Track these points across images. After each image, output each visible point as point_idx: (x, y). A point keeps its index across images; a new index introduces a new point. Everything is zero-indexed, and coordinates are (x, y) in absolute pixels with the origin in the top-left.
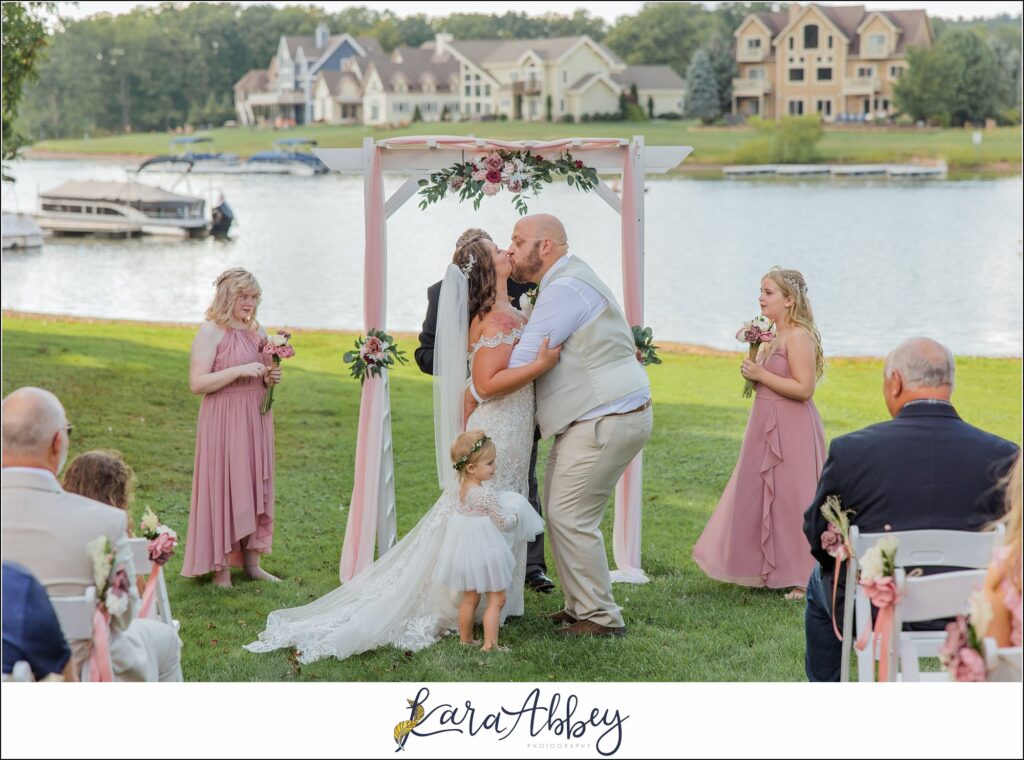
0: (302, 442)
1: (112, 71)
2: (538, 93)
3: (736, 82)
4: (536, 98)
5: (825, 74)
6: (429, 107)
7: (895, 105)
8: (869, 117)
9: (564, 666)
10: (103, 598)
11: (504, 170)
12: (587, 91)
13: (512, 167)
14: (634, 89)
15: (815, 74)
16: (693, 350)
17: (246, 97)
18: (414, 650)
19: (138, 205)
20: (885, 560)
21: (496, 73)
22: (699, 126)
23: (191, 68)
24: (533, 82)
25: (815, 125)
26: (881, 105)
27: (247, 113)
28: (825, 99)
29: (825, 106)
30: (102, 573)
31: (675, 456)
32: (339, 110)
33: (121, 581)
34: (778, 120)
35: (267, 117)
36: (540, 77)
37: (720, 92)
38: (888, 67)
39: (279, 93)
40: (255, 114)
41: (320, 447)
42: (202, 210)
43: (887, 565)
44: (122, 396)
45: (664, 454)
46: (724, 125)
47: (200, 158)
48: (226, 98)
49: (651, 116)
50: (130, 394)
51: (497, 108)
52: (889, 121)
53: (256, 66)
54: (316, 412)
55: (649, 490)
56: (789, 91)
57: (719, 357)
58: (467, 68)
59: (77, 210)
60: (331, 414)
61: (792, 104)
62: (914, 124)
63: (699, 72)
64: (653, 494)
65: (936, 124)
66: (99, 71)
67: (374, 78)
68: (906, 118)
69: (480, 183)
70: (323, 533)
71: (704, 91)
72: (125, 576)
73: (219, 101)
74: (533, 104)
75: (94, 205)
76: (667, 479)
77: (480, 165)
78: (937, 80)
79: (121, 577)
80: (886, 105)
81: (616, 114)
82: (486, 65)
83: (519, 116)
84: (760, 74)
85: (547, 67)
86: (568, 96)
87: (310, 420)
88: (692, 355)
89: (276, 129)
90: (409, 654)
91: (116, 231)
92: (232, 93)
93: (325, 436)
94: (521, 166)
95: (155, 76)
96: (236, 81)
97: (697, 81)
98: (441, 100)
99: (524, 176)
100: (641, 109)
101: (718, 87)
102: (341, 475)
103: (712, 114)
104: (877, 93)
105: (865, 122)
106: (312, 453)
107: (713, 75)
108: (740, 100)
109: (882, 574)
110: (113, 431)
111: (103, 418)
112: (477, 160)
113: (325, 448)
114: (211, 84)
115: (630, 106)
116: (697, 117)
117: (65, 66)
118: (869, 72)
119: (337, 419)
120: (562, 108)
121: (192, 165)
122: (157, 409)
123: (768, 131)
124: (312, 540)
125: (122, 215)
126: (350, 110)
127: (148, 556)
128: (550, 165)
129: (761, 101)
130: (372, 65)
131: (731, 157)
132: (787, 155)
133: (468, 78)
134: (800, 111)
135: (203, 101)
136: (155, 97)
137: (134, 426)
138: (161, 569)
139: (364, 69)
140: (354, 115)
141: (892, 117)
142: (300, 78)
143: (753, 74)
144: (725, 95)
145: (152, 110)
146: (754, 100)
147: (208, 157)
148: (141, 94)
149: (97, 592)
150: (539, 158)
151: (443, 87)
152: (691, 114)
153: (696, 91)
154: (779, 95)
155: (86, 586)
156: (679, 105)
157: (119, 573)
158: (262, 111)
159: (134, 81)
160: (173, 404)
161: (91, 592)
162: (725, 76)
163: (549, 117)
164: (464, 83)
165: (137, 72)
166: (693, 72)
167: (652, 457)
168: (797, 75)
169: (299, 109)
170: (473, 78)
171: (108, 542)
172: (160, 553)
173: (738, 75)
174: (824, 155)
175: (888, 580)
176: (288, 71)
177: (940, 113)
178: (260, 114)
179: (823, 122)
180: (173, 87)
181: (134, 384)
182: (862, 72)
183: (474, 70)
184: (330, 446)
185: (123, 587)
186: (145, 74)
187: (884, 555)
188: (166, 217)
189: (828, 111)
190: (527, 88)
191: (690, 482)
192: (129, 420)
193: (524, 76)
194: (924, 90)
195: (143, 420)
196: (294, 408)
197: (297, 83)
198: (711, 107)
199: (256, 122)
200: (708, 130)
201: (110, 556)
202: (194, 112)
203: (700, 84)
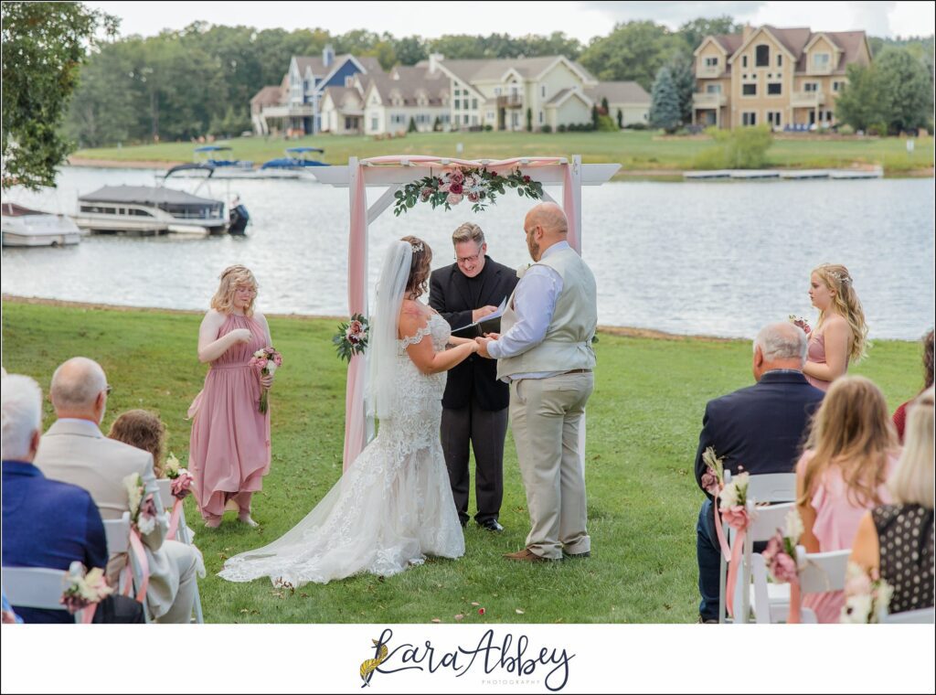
0: (303, 412)
1: (142, 88)
2: (520, 107)
3: (695, 96)
4: (518, 111)
5: (774, 89)
6: (423, 119)
7: (837, 117)
8: (814, 127)
9: (507, 587)
10: (136, 521)
11: (466, 184)
12: (563, 105)
13: (471, 181)
14: (605, 103)
15: (766, 89)
16: (648, 334)
17: (261, 111)
18: (387, 575)
19: (165, 207)
20: (738, 493)
21: (481, 88)
22: (662, 136)
23: (212, 85)
24: (515, 96)
25: (764, 135)
26: (825, 116)
27: (261, 124)
28: (775, 111)
29: (774, 118)
30: (135, 500)
31: (619, 423)
32: (343, 121)
33: (150, 508)
34: (733, 130)
35: (279, 128)
36: (521, 92)
37: (681, 105)
38: (832, 81)
39: (291, 107)
40: (269, 126)
41: (318, 416)
42: (221, 211)
43: (740, 496)
44: (151, 373)
45: (610, 422)
46: (685, 135)
47: (219, 164)
48: (243, 111)
49: (620, 126)
50: (158, 371)
51: (483, 120)
52: (832, 131)
53: (270, 83)
54: (317, 387)
55: (593, 451)
56: (743, 104)
57: (669, 340)
58: (456, 84)
59: (112, 211)
60: (329, 388)
61: (745, 115)
62: (855, 132)
63: (662, 87)
64: (596, 455)
65: (875, 133)
66: (131, 88)
67: (374, 93)
68: (848, 128)
69: (445, 194)
70: (318, 486)
71: (667, 104)
72: (153, 504)
73: (238, 114)
74: (515, 117)
75: (127, 207)
76: (610, 442)
77: (445, 180)
78: (875, 94)
79: (150, 504)
80: (829, 117)
81: (589, 125)
82: (473, 82)
83: (502, 127)
84: (716, 89)
85: (528, 83)
86: (546, 109)
87: (311, 393)
88: (646, 338)
89: (287, 138)
90: (382, 578)
91: (146, 230)
92: (249, 106)
93: (323, 406)
94: (479, 180)
95: (181, 91)
96: (252, 96)
97: (661, 95)
98: (434, 113)
99: (481, 189)
100: (611, 120)
101: (680, 101)
102: (335, 439)
103: (674, 125)
104: (821, 106)
105: (810, 131)
106: (312, 420)
107: (675, 89)
108: (699, 112)
109: (736, 504)
110: (144, 401)
111: (135, 391)
112: (442, 175)
113: (323, 417)
114: (229, 99)
115: (600, 117)
116: (661, 127)
117: (101, 83)
118: (815, 87)
119: (334, 393)
120: (541, 120)
121: (212, 171)
122: (180, 383)
123: (723, 140)
124: (308, 491)
125: (151, 216)
126: (352, 122)
127: (171, 492)
128: (503, 180)
129: (718, 112)
130: (372, 81)
131: (690, 163)
132: (741, 161)
133: (457, 93)
134: (753, 122)
135: (222, 115)
136: (179, 110)
137: (161, 397)
138: (180, 503)
139: (365, 86)
140: (356, 126)
141: (835, 127)
142: (308, 94)
143: (711, 89)
144: (686, 108)
145: (178, 122)
146: (712, 112)
147: (227, 163)
148: (168, 107)
149: (131, 515)
150: (494, 174)
151: (435, 102)
152: (655, 125)
153: (660, 105)
154: (734, 108)
155: (123, 511)
156: (645, 116)
157: (148, 501)
158: (274, 123)
159: (161, 96)
160: (194, 379)
161: (126, 515)
162: (685, 90)
163: (529, 128)
164: (454, 98)
165: (164, 88)
166: (657, 87)
167: (599, 424)
168: (750, 89)
169: (308, 121)
170: (462, 93)
171: (140, 478)
172: (180, 489)
173: (697, 91)
174: (774, 161)
175: (740, 508)
176: (298, 87)
177: (877, 123)
178: (273, 126)
179: (773, 131)
180: (196, 101)
181: (161, 363)
182: (808, 87)
183: (462, 86)
184: (327, 415)
185: (151, 512)
186: (171, 90)
187: (738, 489)
188: (189, 218)
189: (778, 123)
190: (510, 101)
191: (629, 445)
192: (157, 392)
193: (507, 91)
194: (864, 104)
195: (168, 393)
196: (297, 383)
197: (306, 98)
198: (673, 118)
199: (270, 133)
200: (670, 139)
201: (141, 488)
202: (216, 124)
203: (663, 98)
